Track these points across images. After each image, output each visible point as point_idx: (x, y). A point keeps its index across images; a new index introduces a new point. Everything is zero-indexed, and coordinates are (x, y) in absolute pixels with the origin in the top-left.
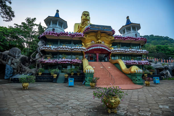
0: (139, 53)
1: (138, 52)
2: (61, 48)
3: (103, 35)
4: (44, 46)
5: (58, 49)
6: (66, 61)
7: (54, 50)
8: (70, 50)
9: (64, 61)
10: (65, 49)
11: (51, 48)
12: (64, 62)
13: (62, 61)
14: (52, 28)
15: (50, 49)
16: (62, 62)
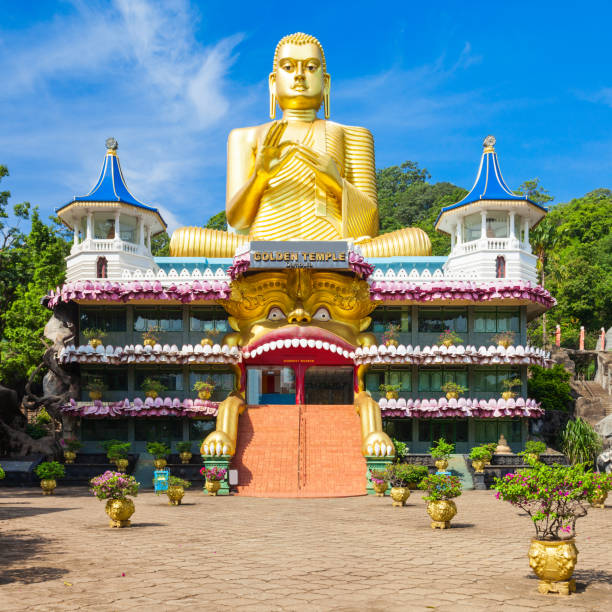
0: (486, 362)
1: (481, 358)
2: (137, 356)
3: (319, 280)
4: (73, 347)
5: (124, 359)
6: (161, 408)
7: (113, 361)
8: (174, 360)
9: (153, 408)
10: (153, 358)
11: (99, 357)
12: (153, 413)
13: (143, 410)
14: (95, 258)
15: (95, 359)
16: (144, 413)
